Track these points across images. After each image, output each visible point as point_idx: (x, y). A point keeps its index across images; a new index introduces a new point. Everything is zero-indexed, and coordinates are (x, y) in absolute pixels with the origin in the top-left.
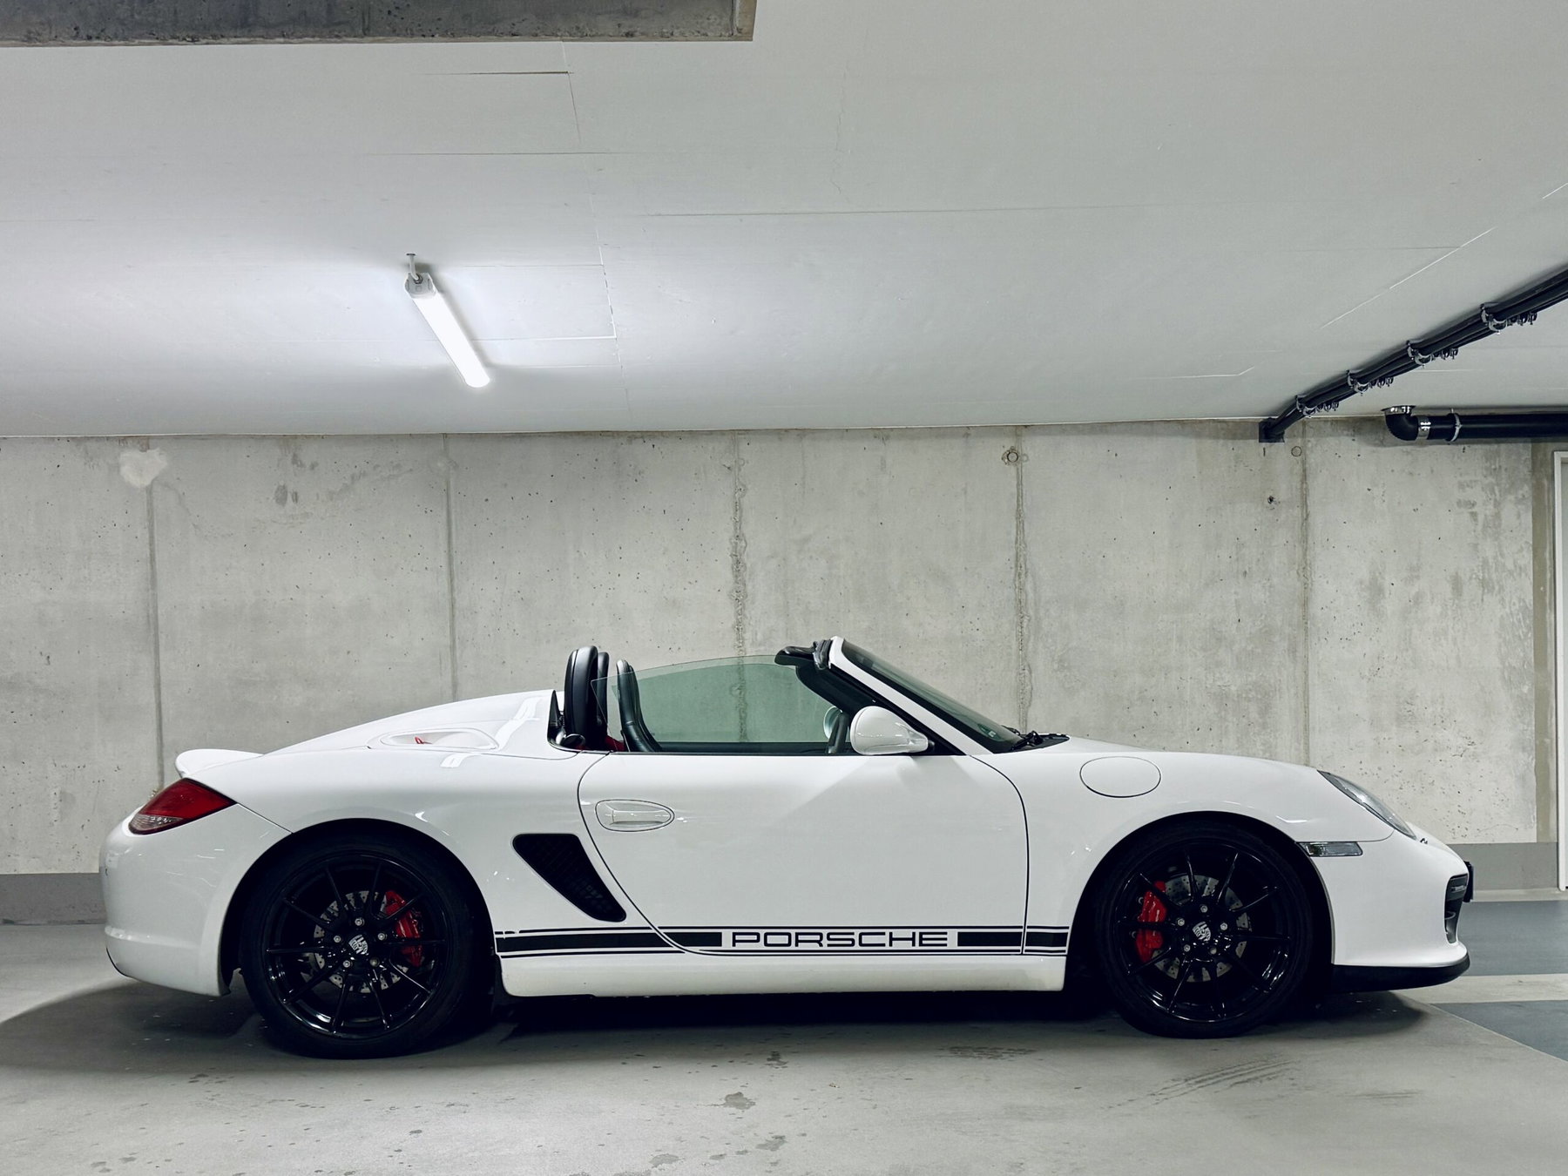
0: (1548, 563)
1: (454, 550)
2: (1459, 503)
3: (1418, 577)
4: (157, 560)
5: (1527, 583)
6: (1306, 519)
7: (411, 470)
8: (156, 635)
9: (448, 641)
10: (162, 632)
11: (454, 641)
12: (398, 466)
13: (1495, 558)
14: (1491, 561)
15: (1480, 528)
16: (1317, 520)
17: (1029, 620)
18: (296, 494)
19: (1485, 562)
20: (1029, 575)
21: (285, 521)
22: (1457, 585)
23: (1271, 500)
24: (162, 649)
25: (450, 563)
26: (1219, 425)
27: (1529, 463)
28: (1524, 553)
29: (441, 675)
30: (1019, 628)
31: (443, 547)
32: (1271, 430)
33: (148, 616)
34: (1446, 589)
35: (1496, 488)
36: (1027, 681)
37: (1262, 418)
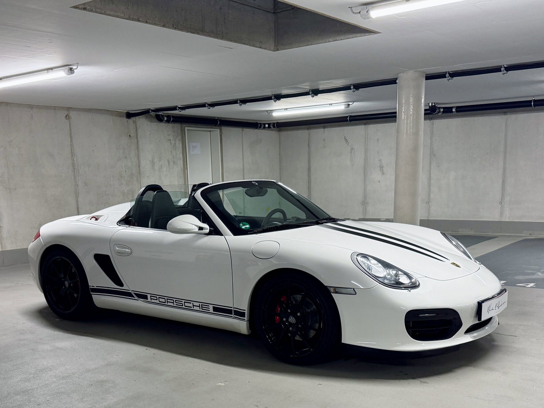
0: (185, 157)
2: (168, 139)
3: (161, 160)
6: (138, 142)
13: (175, 155)
15: (172, 147)
17: (76, 170)
20: (75, 155)
23: (130, 136)
26: (117, 112)
27: (180, 129)
30: (74, 173)
32: (129, 115)
34: (167, 163)
35: (175, 136)
36: (77, 189)
37: (126, 111)
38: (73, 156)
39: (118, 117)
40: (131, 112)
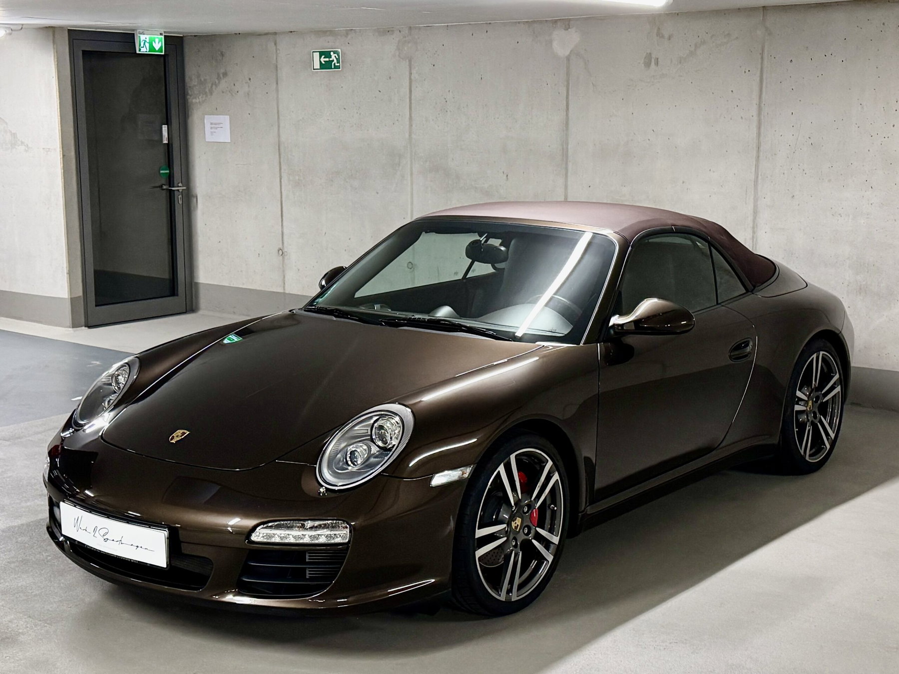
1: (763, 103)
4: (569, 109)
7: (737, 38)
8: (567, 164)
9: (753, 177)
10: (570, 162)
11: (757, 177)
12: (729, 34)
18: (658, 59)
21: (648, 81)
24: (569, 174)
25: (759, 114)
29: (746, 204)
31: (755, 101)
33: (563, 149)
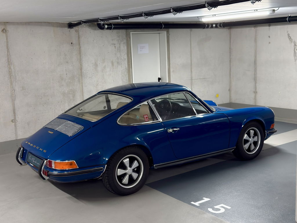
0: (130, 58)
2: (112, 44)
3: (104, 62)
5: (126, 62)
6: (80, 48)
13: (120, 57)
14: (119, 58)
15: (116, 50)
16: (83, 49)
19: (118, 58)
20: (12, 64)
22: (112, 63)
23: (72, 43)
26: (58, 24)
27: (125, 34)
28: (125, 55)
30: (10, 79)
32: (71, 25)
34: (110, 64)
35: (119, 41)
36: (14, 94)
37: (68, 22)
38: (10, 65)
39: (59, 28)
40: (73, 23)
